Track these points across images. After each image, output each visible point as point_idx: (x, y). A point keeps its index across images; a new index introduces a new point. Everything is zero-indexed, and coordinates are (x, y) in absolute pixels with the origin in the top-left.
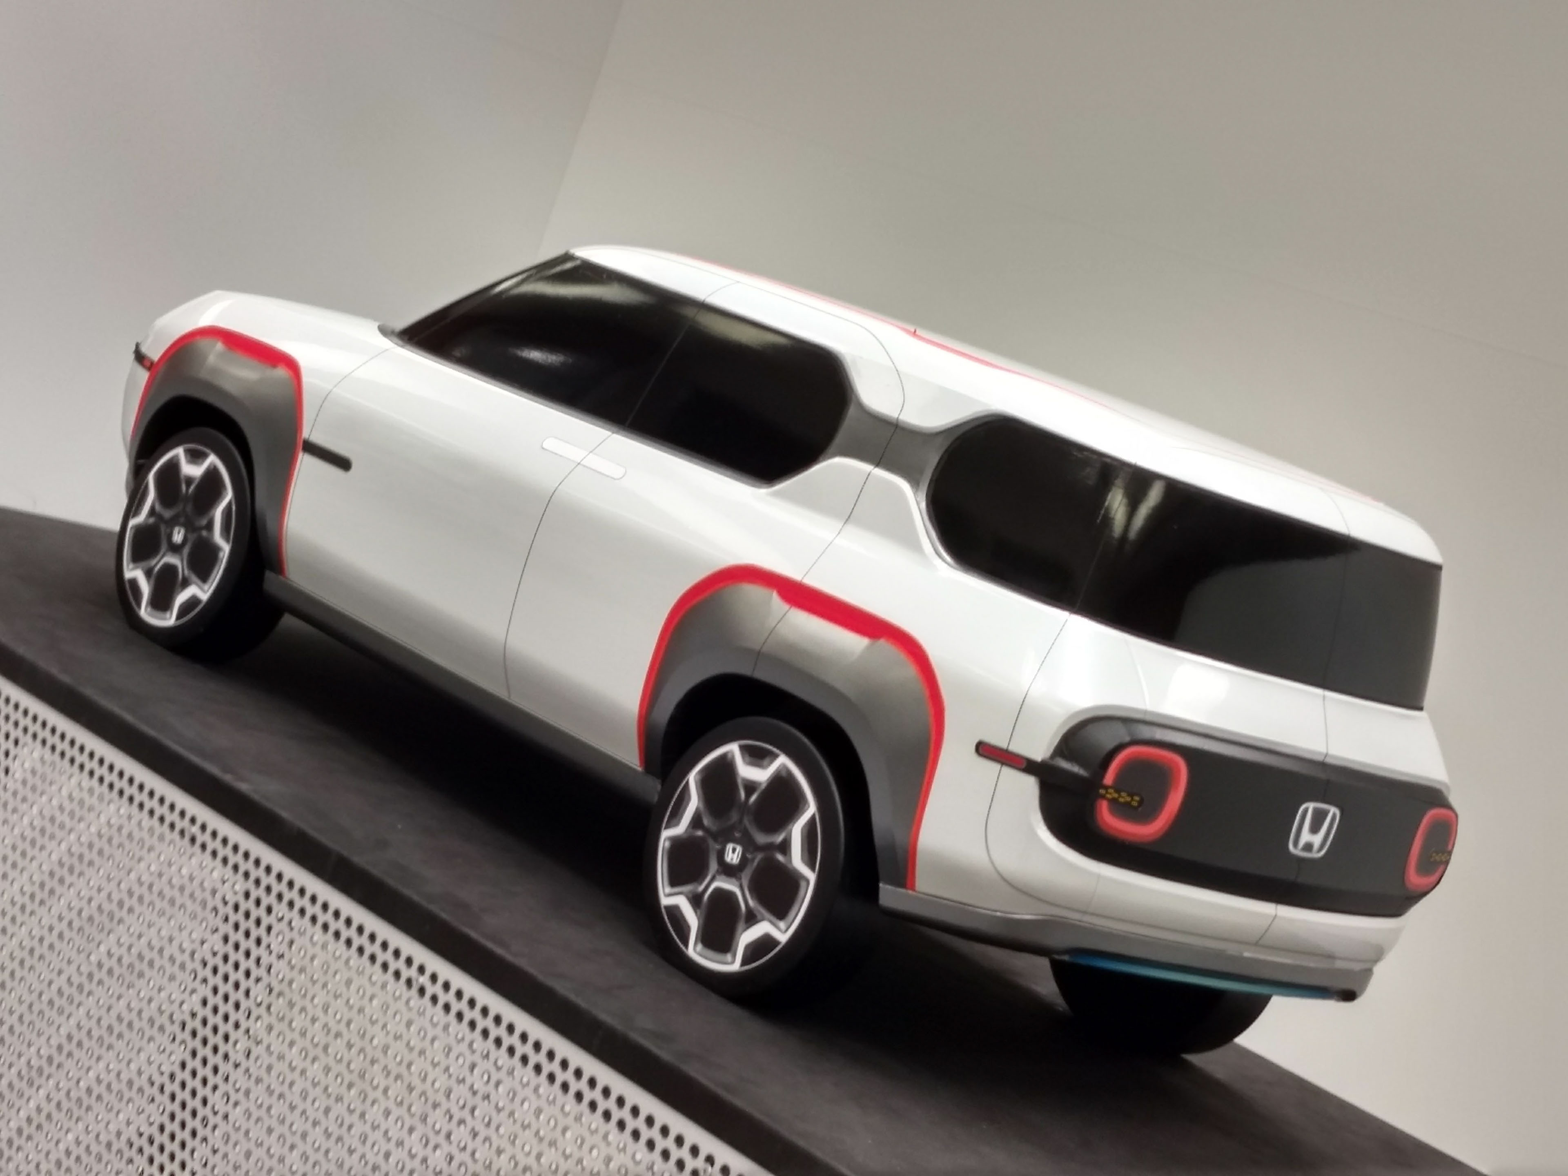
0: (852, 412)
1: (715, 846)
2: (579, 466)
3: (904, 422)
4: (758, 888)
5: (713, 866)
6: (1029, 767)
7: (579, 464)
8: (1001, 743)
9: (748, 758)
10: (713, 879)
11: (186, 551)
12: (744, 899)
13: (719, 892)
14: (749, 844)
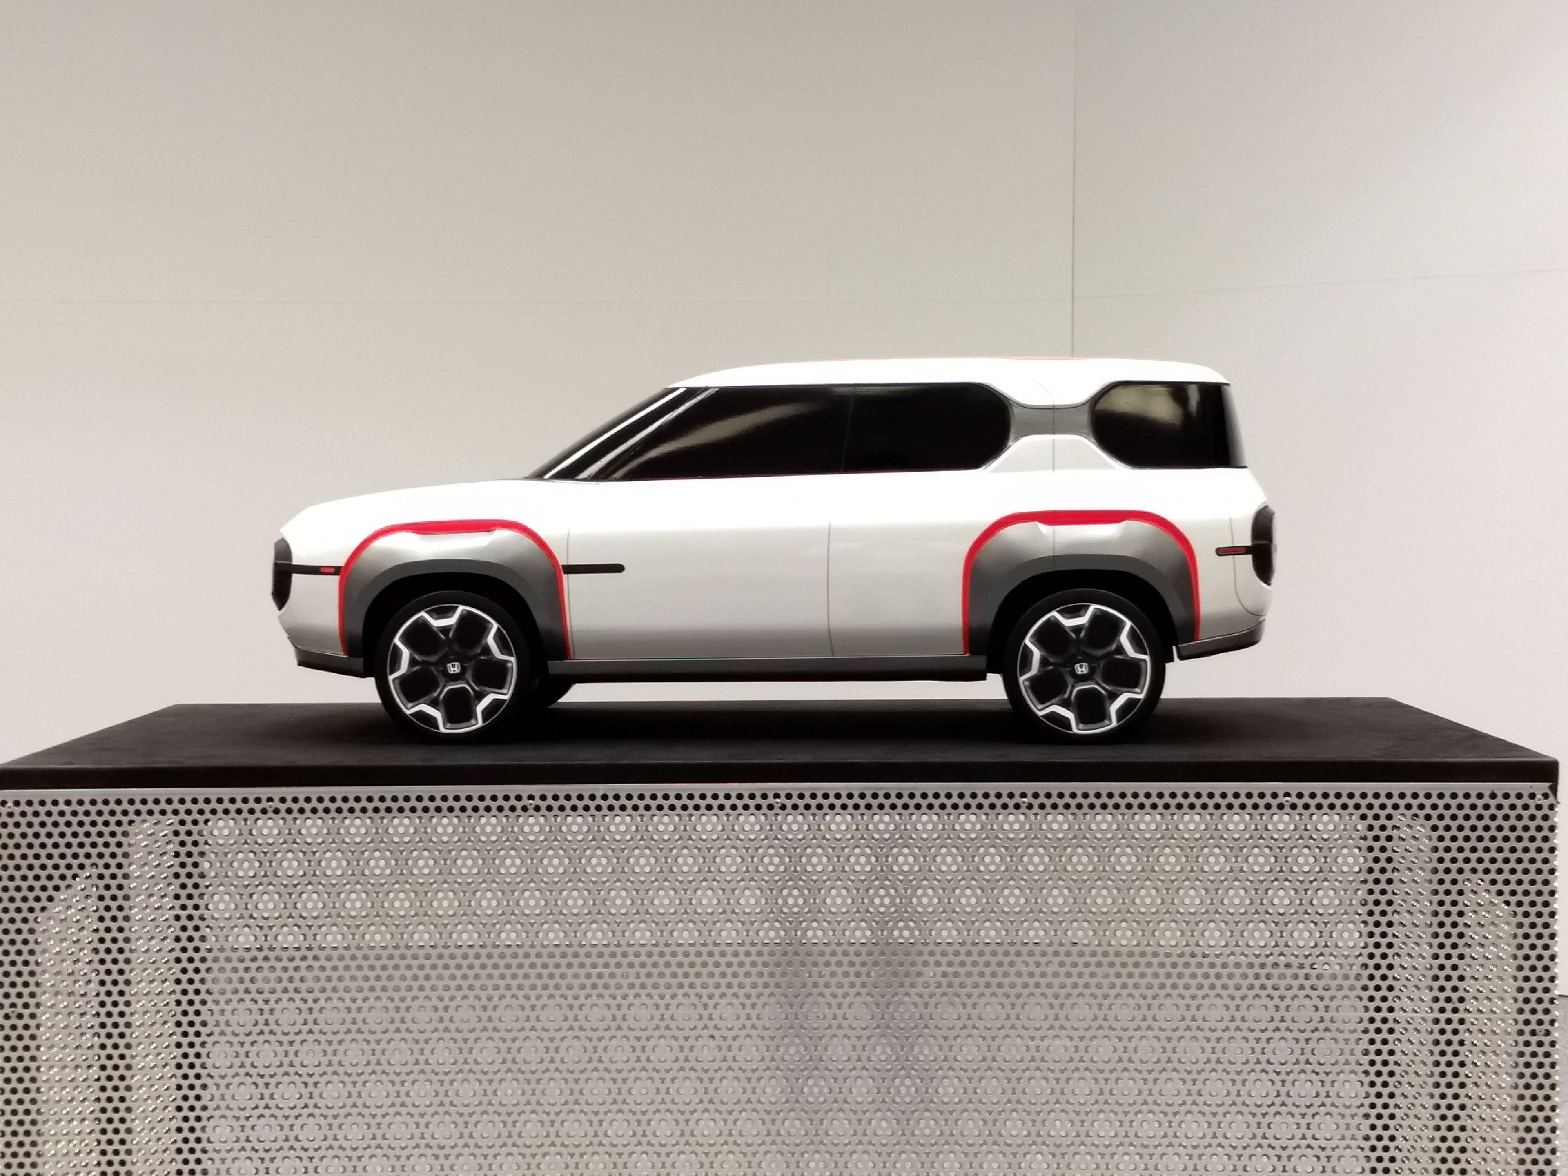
0: (1016, 410)
1: (1065, 670)
3: (1056, 405)
4: (1108, 678)
5: (1070, 680)
6: (1246, 550)
8: (1229, 544)
9: (1068, 616)
10: (1073, 687)
11: (469, 676)
12: (1103, 689)
13: (1080, 692)
14: (1089, 659)
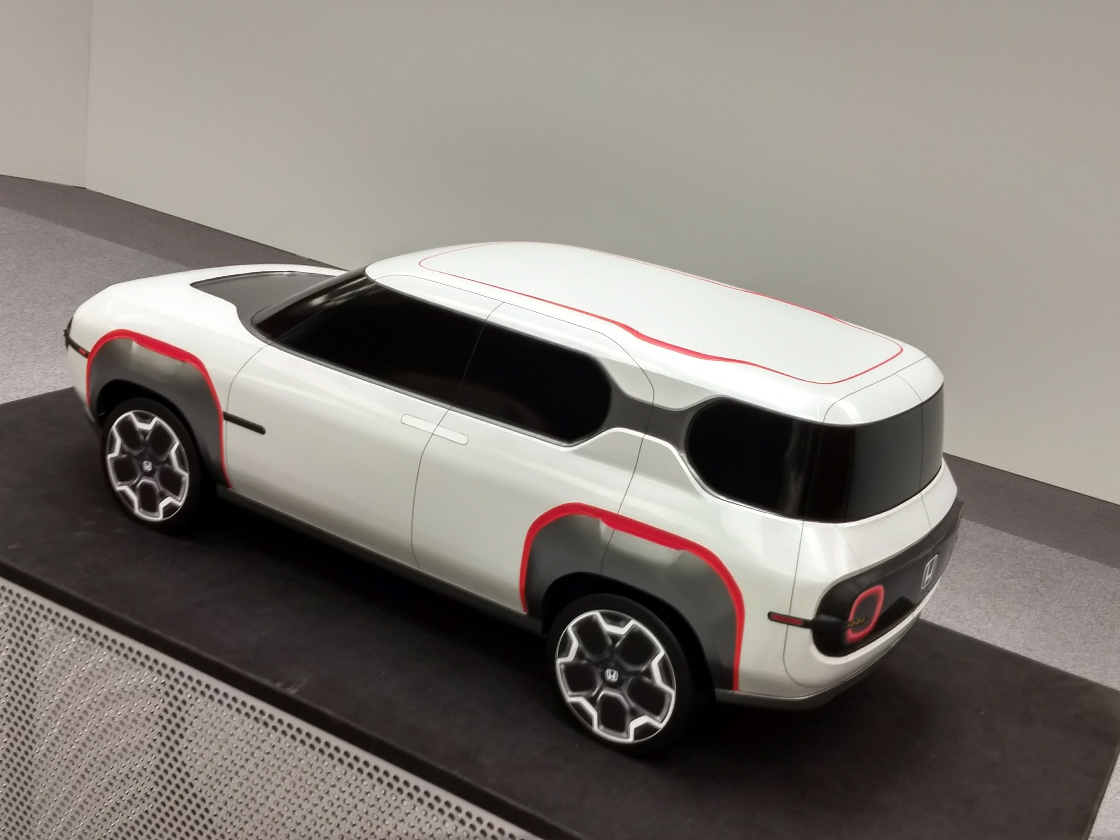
0: (617, 397)
1: (597, 671)
2: (433, 435)
3: (656, 404)
4: (634, 695)
5: (599, 683)
6: (803, 624)
7: (433, 434)
8: (786, 612)
9: (608, 621)
10: (601, 689)
11: (157, 475)
12: (627, 703)
13: (607, 697)
14: (622, 670)
